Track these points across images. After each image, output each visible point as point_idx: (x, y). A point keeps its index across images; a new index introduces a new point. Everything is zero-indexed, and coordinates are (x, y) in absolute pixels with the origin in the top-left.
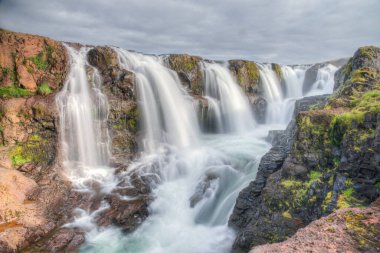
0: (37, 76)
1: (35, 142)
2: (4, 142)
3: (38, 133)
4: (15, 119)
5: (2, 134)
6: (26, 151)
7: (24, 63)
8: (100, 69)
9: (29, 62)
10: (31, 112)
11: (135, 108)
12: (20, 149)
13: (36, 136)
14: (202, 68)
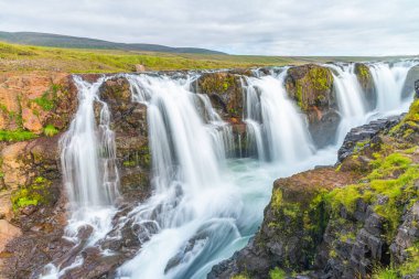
0: (42, 118)
1: (39, 184)
2: (5, 187)
3: (42, 175)
4: (14, 165)
5: (3, 180)
6: (31, 193)
7: (29, 106)
8: (109, 103)
9: (34, 105)
10: (29, 157)
11: (146, 144)
12: (25, 191)
13: (40, 179)
14: (243, 86)
